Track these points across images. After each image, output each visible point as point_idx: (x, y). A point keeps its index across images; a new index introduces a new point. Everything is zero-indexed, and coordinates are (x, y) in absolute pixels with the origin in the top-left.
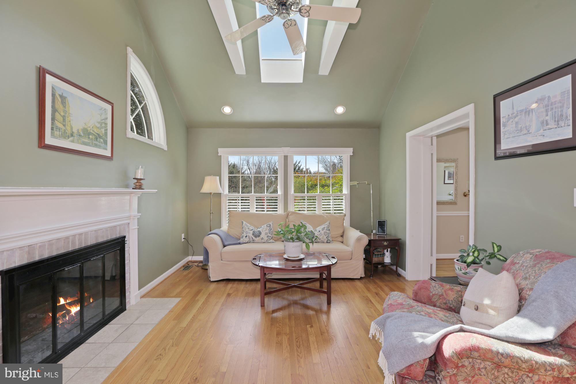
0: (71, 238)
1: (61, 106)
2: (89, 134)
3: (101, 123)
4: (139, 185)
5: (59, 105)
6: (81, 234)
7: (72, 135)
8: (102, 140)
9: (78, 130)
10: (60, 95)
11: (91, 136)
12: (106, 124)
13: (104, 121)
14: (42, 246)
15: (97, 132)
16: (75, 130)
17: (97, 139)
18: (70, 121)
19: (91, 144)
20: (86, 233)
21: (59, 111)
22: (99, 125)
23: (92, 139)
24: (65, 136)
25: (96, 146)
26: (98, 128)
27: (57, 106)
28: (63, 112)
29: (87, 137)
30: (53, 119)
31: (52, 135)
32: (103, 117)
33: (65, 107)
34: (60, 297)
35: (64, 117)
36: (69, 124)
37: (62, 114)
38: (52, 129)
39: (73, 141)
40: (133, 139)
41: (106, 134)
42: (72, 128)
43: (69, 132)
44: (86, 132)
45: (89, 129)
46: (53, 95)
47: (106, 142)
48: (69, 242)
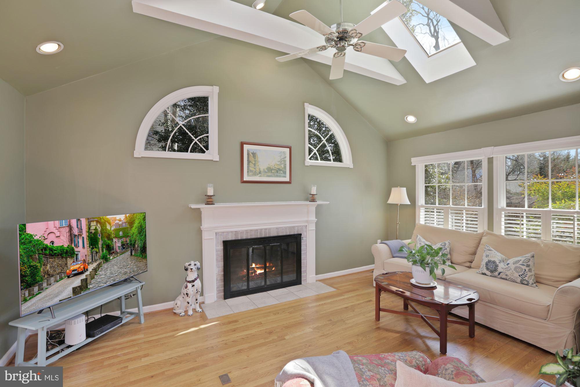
0: (259, 230)
1: (253, 159)
2: (272, 169)
3: (281, 162)
4: (312, 199)
5: (252, 159)
6: (266, 229)
7: (260, 173)
8: (282, 172)
9: (264, 169)
10: (252, 153)
11: (273, 171)
12: (285, 161)
13: (283, 159)
14: (242, 232)
15: (277, 168)
16: (262, 170)
17: (277, 172)
18: (258, 166)
19: (273, 176)
20: (270, 229)
21: (251, 162)
22: (279, 163)
23: (274, 172)
24: (255, 174)
25: (277, 176)
26: (279, 165)
27: (250, 159)
28: (254, 161)
29: (271, 172)
30: (248, 167)
31: (248, 175)
32: (282, 157)
33: (255, 158)
34: (253, 263)
35: (255, 165)
36: (258, 168)
37: (254, 162)
38: (248, 172)
39: (260, 176)
40: (310, 165)
41: (285, 167)
42: (260, 169)
43: (258, 171)
44: (270, 169)
45: (272, 167)
46: (248, 154)
47: (285, 173)
48: (258, 232)
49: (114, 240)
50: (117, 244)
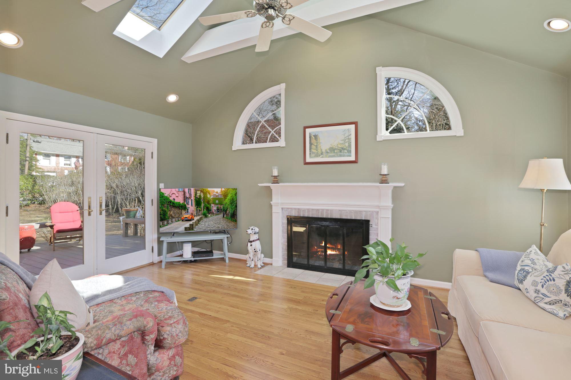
0: (320, 210)
1: (315, 141)
2: (335, 149)
3: (344, 140)
4: (384, 180)
5: (313, 141)
6: (327, 210)
7: (322, 154)
8: (346, 151)
9: (326, 150)
10: (313, 135)
11: (336, 151)
12: (350, 139)
13: (347, 138)
15: (340, 147)
16: (324, 151)
17: (341, 151)
18: (320, 147)
19: (336, 156)
20: (332, 210)
21: (313, 144)
22: (343, 142)
23: (337, 153)
24: (317, 156)
25: (340, 156)
26: (342, 144)
27: (312, 142)
28: (316, 143)
29: (333, 152)
30: (310, 149)
31: (310, 157)
32: (346, 135)
33: (317, 140)
35: (316, 146)
36: (320, 149)
37: (315, 144)
38: (310, 154)
39: (323, 157)
40: (383, 140)
41: (350, 146)
42: (322, 150)
43: (320, 153)
44: (332, 150)
45: (334, 147)
46: (310, 137)
47: (350, 152)
48: (319, 212)
49: (212, 205)
50: (214, 208)
